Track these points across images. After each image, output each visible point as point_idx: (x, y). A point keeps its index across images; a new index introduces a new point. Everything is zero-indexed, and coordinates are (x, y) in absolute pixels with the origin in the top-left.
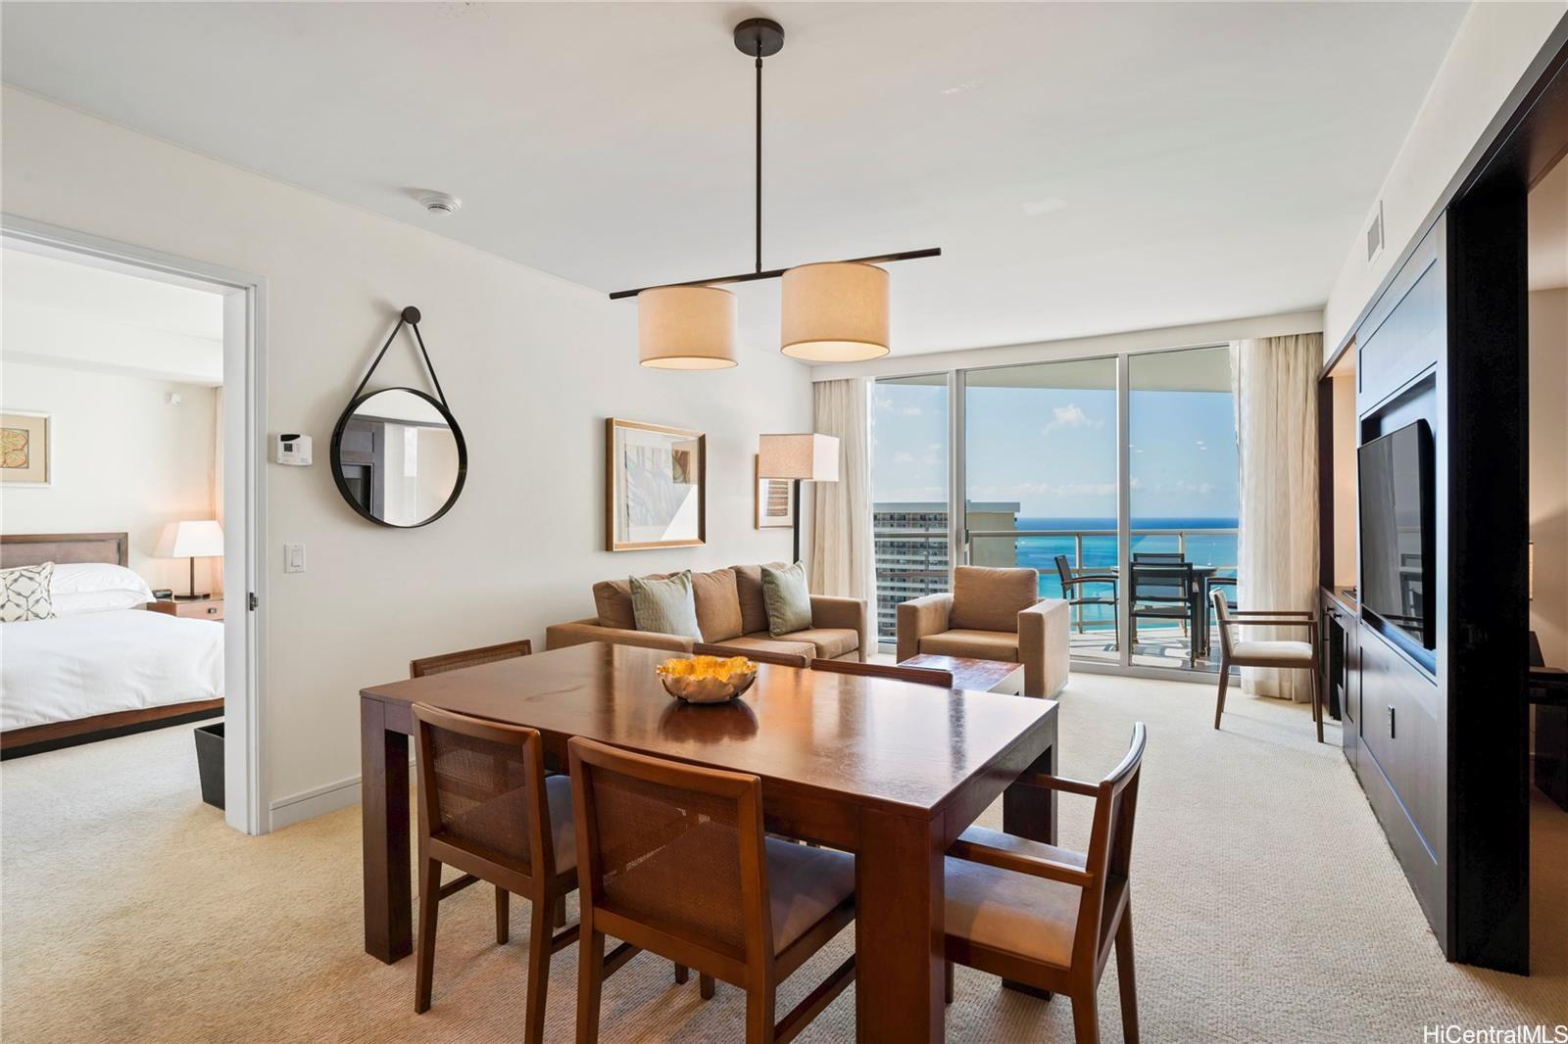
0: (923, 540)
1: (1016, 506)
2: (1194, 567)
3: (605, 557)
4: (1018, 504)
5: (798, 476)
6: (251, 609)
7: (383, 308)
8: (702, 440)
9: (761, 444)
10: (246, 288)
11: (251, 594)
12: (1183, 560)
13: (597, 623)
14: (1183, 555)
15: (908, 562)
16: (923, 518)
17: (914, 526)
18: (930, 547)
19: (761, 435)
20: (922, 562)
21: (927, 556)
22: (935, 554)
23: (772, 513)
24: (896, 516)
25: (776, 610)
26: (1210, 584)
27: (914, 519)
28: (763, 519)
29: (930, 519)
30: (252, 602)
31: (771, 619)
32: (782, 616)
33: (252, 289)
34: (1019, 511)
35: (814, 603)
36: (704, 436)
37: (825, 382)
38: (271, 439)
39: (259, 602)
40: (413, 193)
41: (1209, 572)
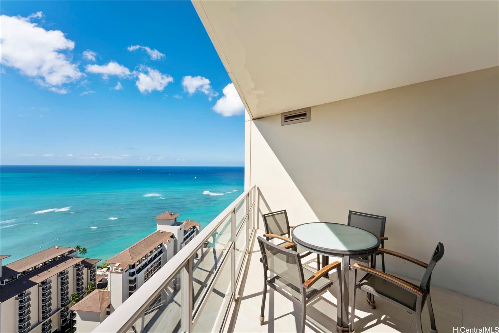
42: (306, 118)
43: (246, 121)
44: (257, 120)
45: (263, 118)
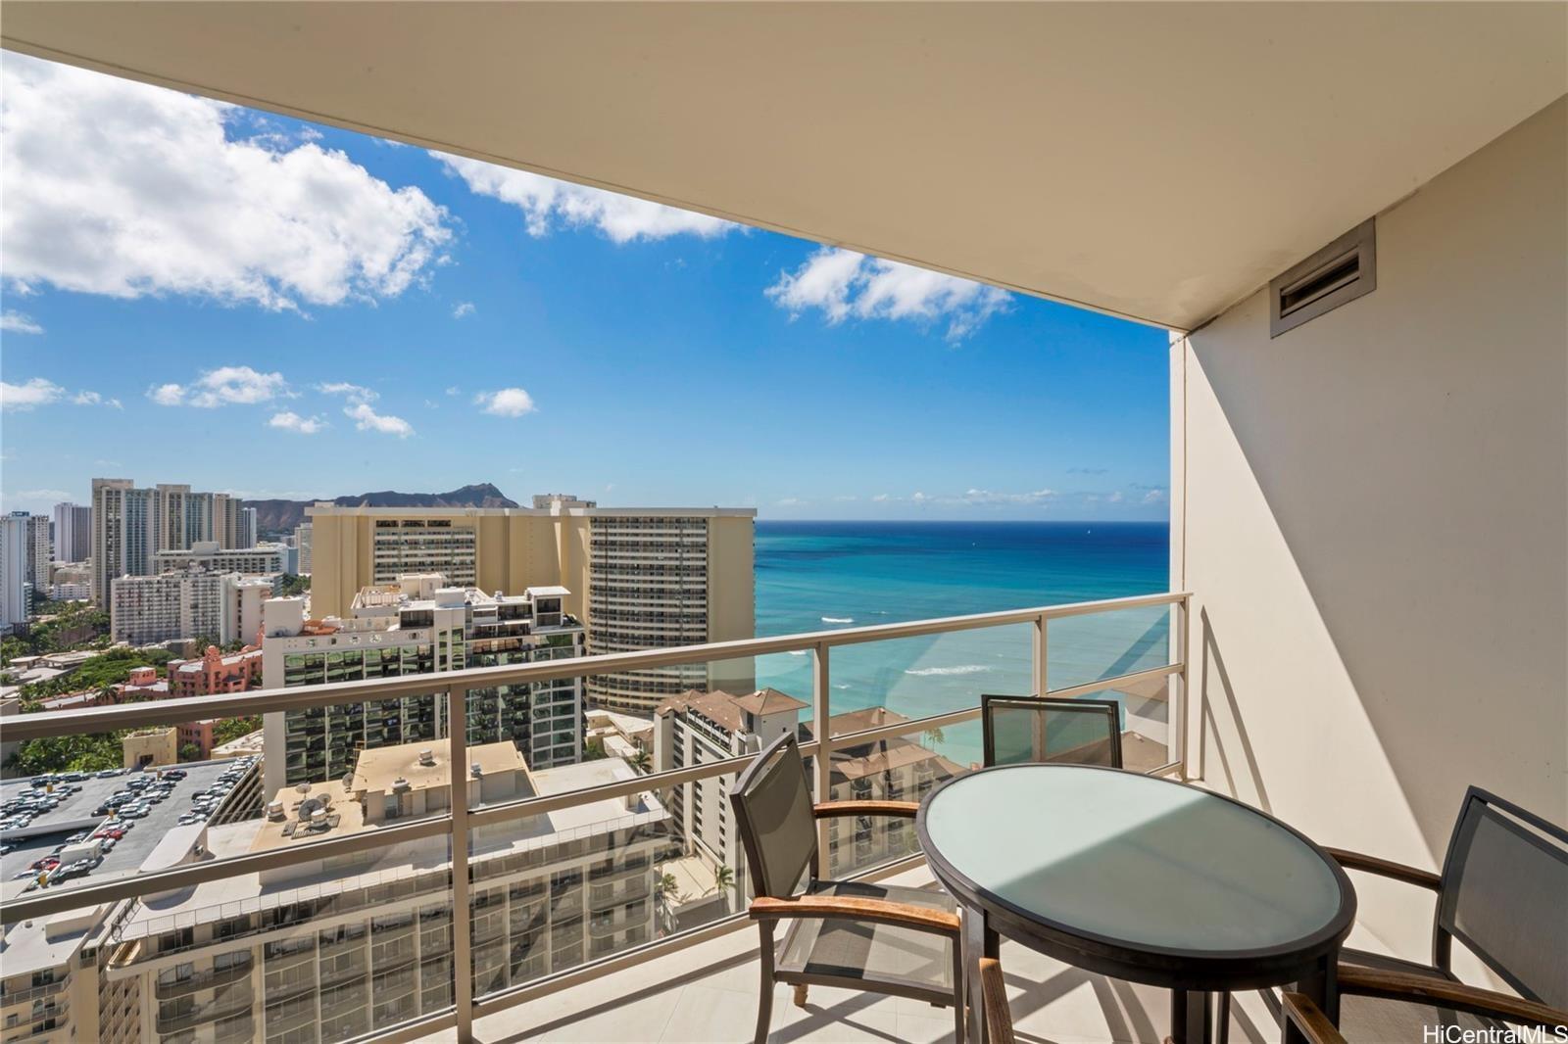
0: (677, 539)
1: (754, 511)
4: (755, 510)
15: (665, 558)
16: (678, 521)
17: (670, 528)
18: (684, 546)
20: (677, 559)
21: (681, 553)
22: (688, 552)
24: (655, 520)
27: (670, 522)
29: (684, 522)
34: (756, 515)
42: (1357, 279)
43: (1173, 344)
44: (1199, 332)
45: (1215, 318)
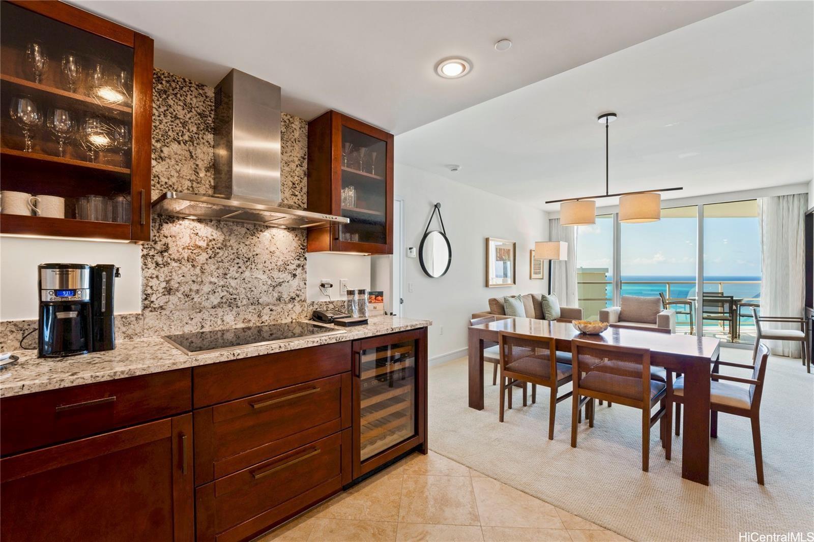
2: (734, 298)
3: (485, 288)
5: (550, 259)
6: (401, 303)
7: (430, 203)
8: (514, 245)
9: (536, 245)
10: (400, 201)
11: (401, 299)
12: (723, 295)
13: (490, 313)
14: (723, 293)
19: (536, 242)
23: (536, 273)
25: (548, 311)
26: (740, 306)
28: (533, 276)
30: (402, 301)
31: (547, 315)
32: (550, 314)
33: (402, 202)
34: (608, 272)
35: (562, 310)
36: (515, 243)
37: (555, 219)
38: (407, 248)
39: (404, 301)
40: (447, 166)
41: (740, 301)
